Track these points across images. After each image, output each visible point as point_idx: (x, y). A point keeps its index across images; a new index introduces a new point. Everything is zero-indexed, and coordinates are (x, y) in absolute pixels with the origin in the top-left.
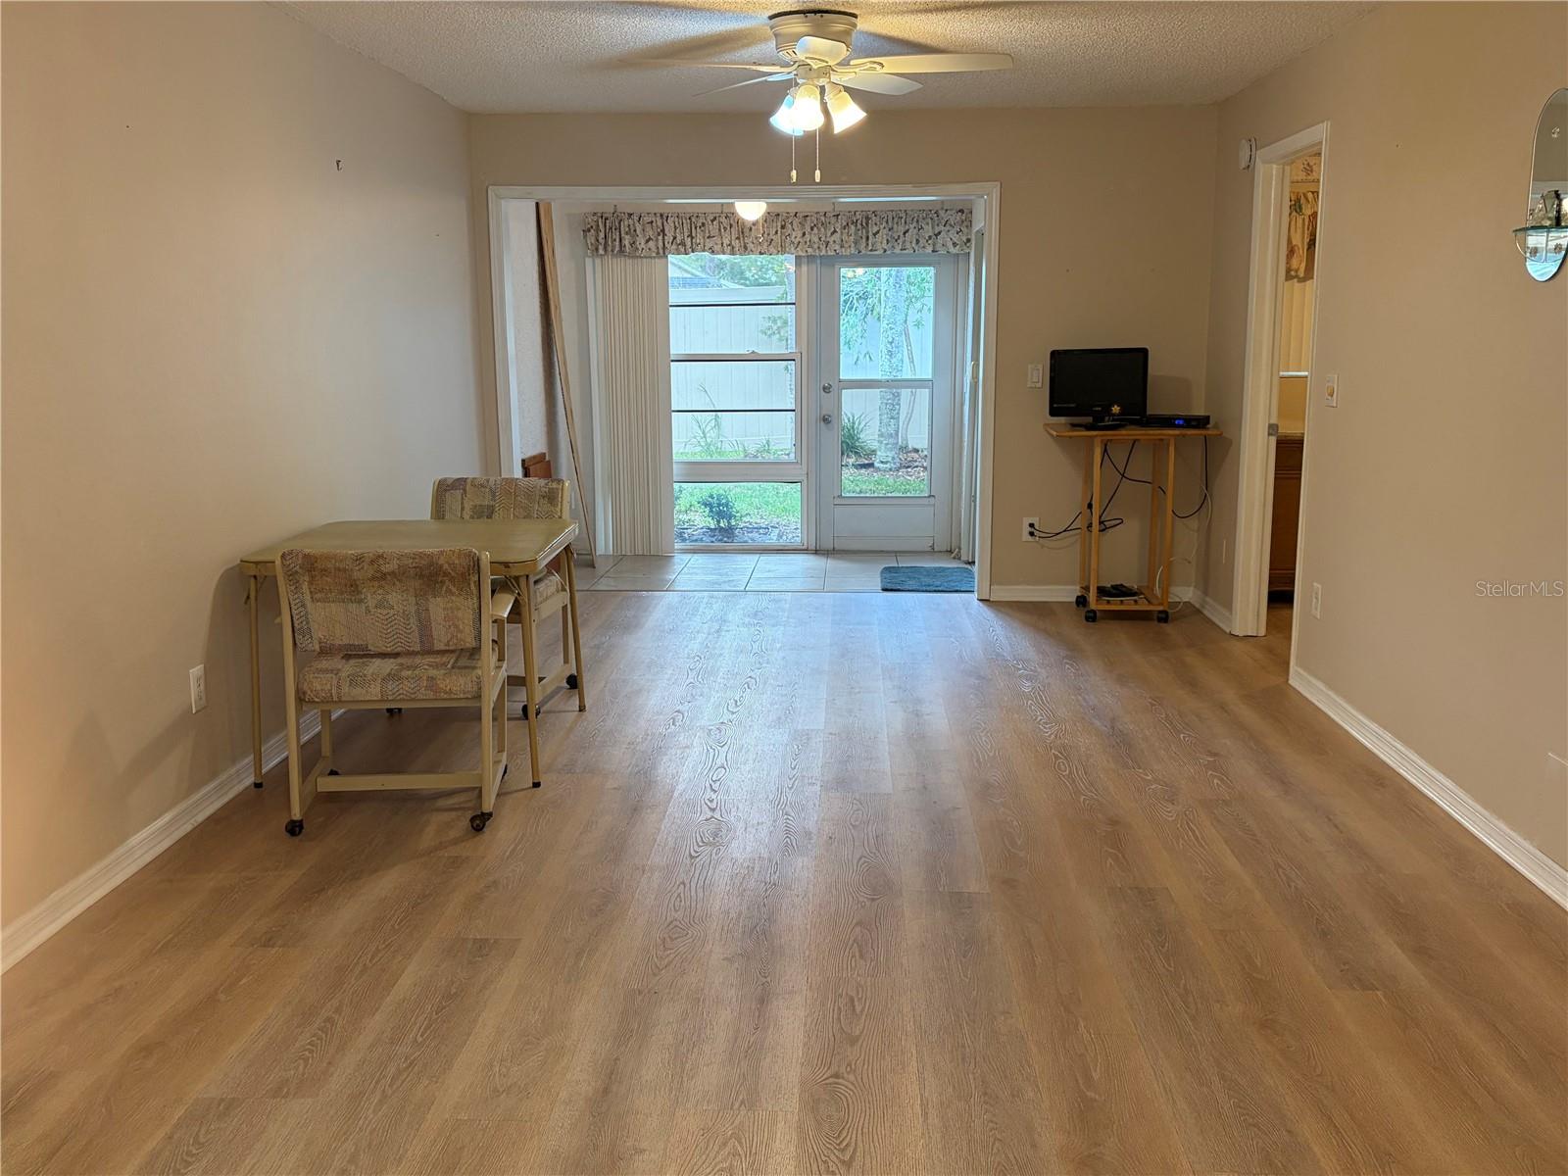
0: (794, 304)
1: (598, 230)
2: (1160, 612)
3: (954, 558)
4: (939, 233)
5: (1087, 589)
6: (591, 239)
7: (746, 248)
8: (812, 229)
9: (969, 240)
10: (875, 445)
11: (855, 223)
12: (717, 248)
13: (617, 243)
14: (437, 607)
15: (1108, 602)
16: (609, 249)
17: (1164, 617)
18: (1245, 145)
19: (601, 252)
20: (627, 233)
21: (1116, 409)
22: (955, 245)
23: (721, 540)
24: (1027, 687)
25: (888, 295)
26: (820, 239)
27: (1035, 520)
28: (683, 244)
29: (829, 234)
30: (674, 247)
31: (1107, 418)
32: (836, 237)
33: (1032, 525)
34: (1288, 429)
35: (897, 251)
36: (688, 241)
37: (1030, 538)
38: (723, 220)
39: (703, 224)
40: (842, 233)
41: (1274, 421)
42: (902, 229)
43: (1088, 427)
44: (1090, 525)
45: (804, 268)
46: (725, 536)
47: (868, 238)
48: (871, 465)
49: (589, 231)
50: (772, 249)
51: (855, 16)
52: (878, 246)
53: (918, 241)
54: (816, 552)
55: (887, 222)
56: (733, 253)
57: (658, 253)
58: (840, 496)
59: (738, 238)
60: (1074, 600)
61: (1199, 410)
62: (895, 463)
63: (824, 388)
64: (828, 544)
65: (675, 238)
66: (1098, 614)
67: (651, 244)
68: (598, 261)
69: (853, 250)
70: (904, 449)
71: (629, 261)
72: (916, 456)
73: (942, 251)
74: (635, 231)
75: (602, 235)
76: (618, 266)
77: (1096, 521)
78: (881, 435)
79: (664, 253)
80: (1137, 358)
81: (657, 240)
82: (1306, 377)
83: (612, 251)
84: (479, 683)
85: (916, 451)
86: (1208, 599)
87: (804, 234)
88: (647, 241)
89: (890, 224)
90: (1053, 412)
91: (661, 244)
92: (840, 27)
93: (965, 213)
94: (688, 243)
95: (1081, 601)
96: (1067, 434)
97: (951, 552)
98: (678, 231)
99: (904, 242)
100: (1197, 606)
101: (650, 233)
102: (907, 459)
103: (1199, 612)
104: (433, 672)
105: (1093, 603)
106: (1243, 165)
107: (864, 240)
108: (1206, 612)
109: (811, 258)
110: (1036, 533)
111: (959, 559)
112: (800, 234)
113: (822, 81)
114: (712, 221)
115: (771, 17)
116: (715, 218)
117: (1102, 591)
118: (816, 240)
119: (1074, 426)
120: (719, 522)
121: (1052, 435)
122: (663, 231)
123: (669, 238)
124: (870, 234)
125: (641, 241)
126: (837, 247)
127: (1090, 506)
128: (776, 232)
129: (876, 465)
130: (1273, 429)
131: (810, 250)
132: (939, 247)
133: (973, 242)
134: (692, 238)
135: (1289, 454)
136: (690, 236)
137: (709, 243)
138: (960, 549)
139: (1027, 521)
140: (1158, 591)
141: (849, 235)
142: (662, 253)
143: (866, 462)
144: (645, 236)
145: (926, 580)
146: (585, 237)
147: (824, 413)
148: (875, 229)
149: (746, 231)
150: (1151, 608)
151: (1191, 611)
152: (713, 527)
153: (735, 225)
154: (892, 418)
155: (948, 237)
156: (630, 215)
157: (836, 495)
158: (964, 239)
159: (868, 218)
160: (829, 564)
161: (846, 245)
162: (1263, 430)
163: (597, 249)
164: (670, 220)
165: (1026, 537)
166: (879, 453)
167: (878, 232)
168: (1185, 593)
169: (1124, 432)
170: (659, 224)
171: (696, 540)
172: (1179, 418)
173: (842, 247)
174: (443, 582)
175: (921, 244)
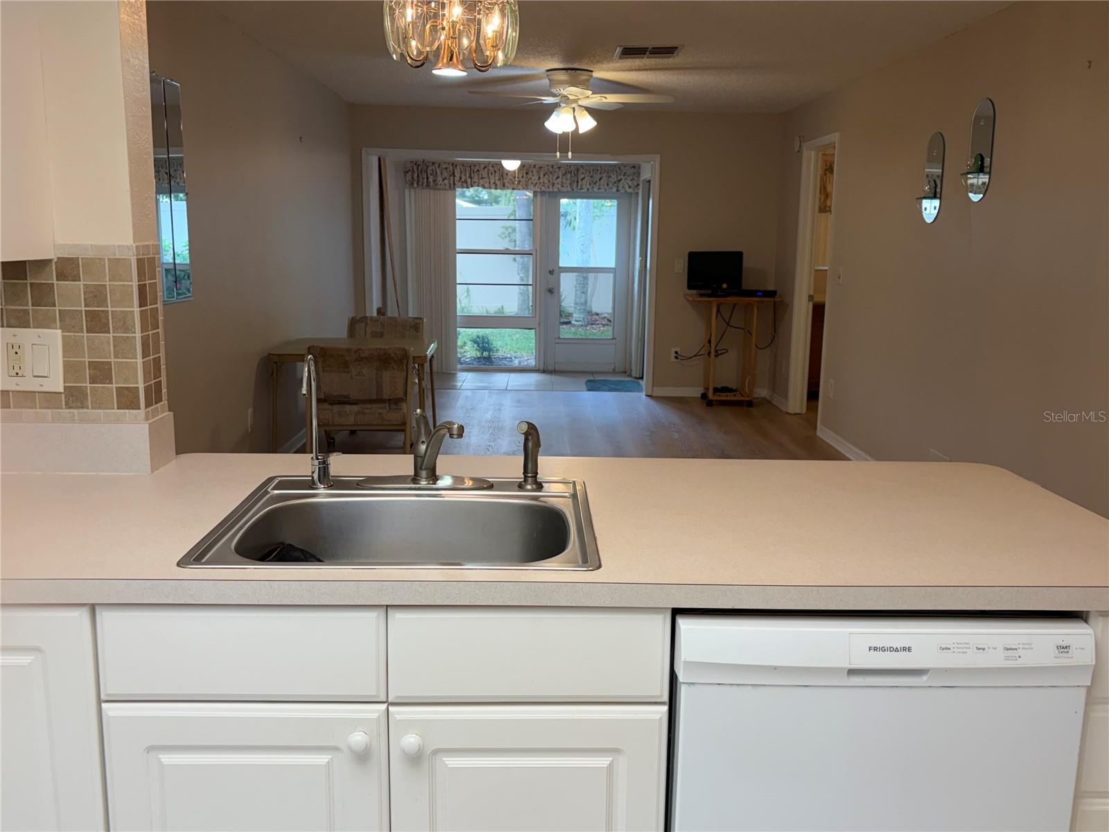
0: (532, 220)
1: (413, 172)
2: (748, 401)
3: (628, 376)
4: (621, 180)
5: (707, 389)
6: (409, 176)
7: (504, 185)
8: (544, 175)
9: (638, 185)
10: (571, 310)
11: (570, 172)
12: (487, 185)
13: (425, 180)
14: (387, 376)
15: (720, 396)
16: (420, 184)
17: (750, 404)
18: (797, 139)
19: (415, 185)
20: (431, 174)
21: (725, 286)
22: (630, 187)
23: (485, 364)
24: (676, 436)
25: (581, 214)
26: (549, 181)
27: (678, 349)
28: (466, 182)
29: (554, 178)
30: (460, 184)
31: (719, 291)
32: (559, 180)
33: (676, 353)
34: (818, 299)
35: (595, 190)
36: (469, 180)
37: (676, 360)
38: (490, 168)
39: (478, 171)
40: (562, 178)
41: (812, 293)
42: (598, 177)
43: (708, 296)
44: (709, 353)
45: (539, 198)
46: (487, 362)
47: (578, 182)
48: (569, 323)
49: (408, 172)
50: (520, 187)
51: (592, 71)
52: (584, 186)
53: (608, 185)
54: (544, 372)
55: (590, 172)
56: (496, 188)
57: (450, 187)
58: (559, 338)
59: (499, 180)
60: (700, 395)
61: (771, 288)
62: (584, 322)
63: (550, 272)
64: (551, 368)
65: (461, 178)
66: (714, 403)
67: (446, 181)
68: (413, 191)
69: (569, 189)
70: (590, 313)
71: (432, 191)
72: (597, 317)
73: (622, 191)
74: (436, 173)
75: (416, 175)
76: (425, 193)
77: (713, 350)
78: (576, 304)
79: (454, 187)
80: (737, 257)
81: (450, 179)
82: (826, 270)
83: (422, 185)
84: (404, 417)
85: (597, 314)
86: (775, 395)
87: (539, 178)
88: (444, 180)
89: (591, 173)
90: (690, 287)
91: (452, 182)
92: (584, 77)
93: (636, 168)
94: (469, 182)
95: (704, 396)
96: (698, 299)
97: (625, 372)
98: (463, 174)
99: (600, 185)
100: (769, 399)
101: (445, 174)
102: (592, 318)
103: (769, 402)
104: (380, 411)
105: (710, 395)
106: (797, 149)
107: (575, 183)
108: (773, 402)
109: (543, 193)
110: (679, 357)
111: (631, 376)
112: (537, 178)
113: (574, 105)
114: (484, 168)
115: (548, 71)
116: (485, 167)
117: (716, 390)
118: (547, 182)
119: (702, 295)
120: (482, 353)
121: (688, 300)
122: (454, 173)
123: (457, 178)
124: (579, 180)
125: (439, 179)
126: (560, 187)
127: (710, 342)
128: (523, 177)
129: (573, 322)
130: (811, 298)
131: (543, 188)
132: (620, 188)
133: (641, 186)
134: (471, 179)
135: (818, 312)
136: (470, 177)
137: (482, 182)
138: (631, 370)
139: (674, 350)
140: (747, 389)
141: (567, 180)
142: (453, 187)
143: (566, 320)
144: (442, 177)
145: (613, 386)
146: (405, 176)
147: (550, 286)
148: (582, 176)
149: (505, 175)
150: (743, 399)
151: (766, 402)
152: (479, 356)
153: (498, 171)
154: (583, 293)
155: (626, 182)
156: (433, 163)
157: (557, 336)
158: (636, 184)
159: (578, 170)
160: (553, 378)
161: (565, 185)
162: (805, 298)
163: (413, 184)
164: (458, 167)
165: (673, 359)
166: (574, 315)
167: (584, 178)
168: (762, 392)
169: (729, 299)
170: (451, 169)
171: (469, 364)
172: (760, 291)
173: (562, 186)
174: (390, 363)
175: (610, 186)
